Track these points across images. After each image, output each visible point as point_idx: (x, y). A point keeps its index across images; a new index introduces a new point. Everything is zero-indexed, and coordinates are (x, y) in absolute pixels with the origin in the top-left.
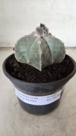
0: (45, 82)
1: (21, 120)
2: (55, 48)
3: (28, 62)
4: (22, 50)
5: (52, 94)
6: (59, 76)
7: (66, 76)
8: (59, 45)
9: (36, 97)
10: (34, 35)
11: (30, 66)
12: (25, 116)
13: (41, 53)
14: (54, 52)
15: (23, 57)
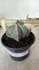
0: (20, 48)
1: (9, 65)
2: (24, 31)
3: (12, 37)
4: (9, 33)
5: (24, 52)
6: (27, 44)
7: (30, 44)
8: (27, 29)
9: (17, 54)
10: (15, 25)
11: (14, 39)
12: (11, 64)
13: (18, 34)
14: (24, 33)
15: (10, 35)
